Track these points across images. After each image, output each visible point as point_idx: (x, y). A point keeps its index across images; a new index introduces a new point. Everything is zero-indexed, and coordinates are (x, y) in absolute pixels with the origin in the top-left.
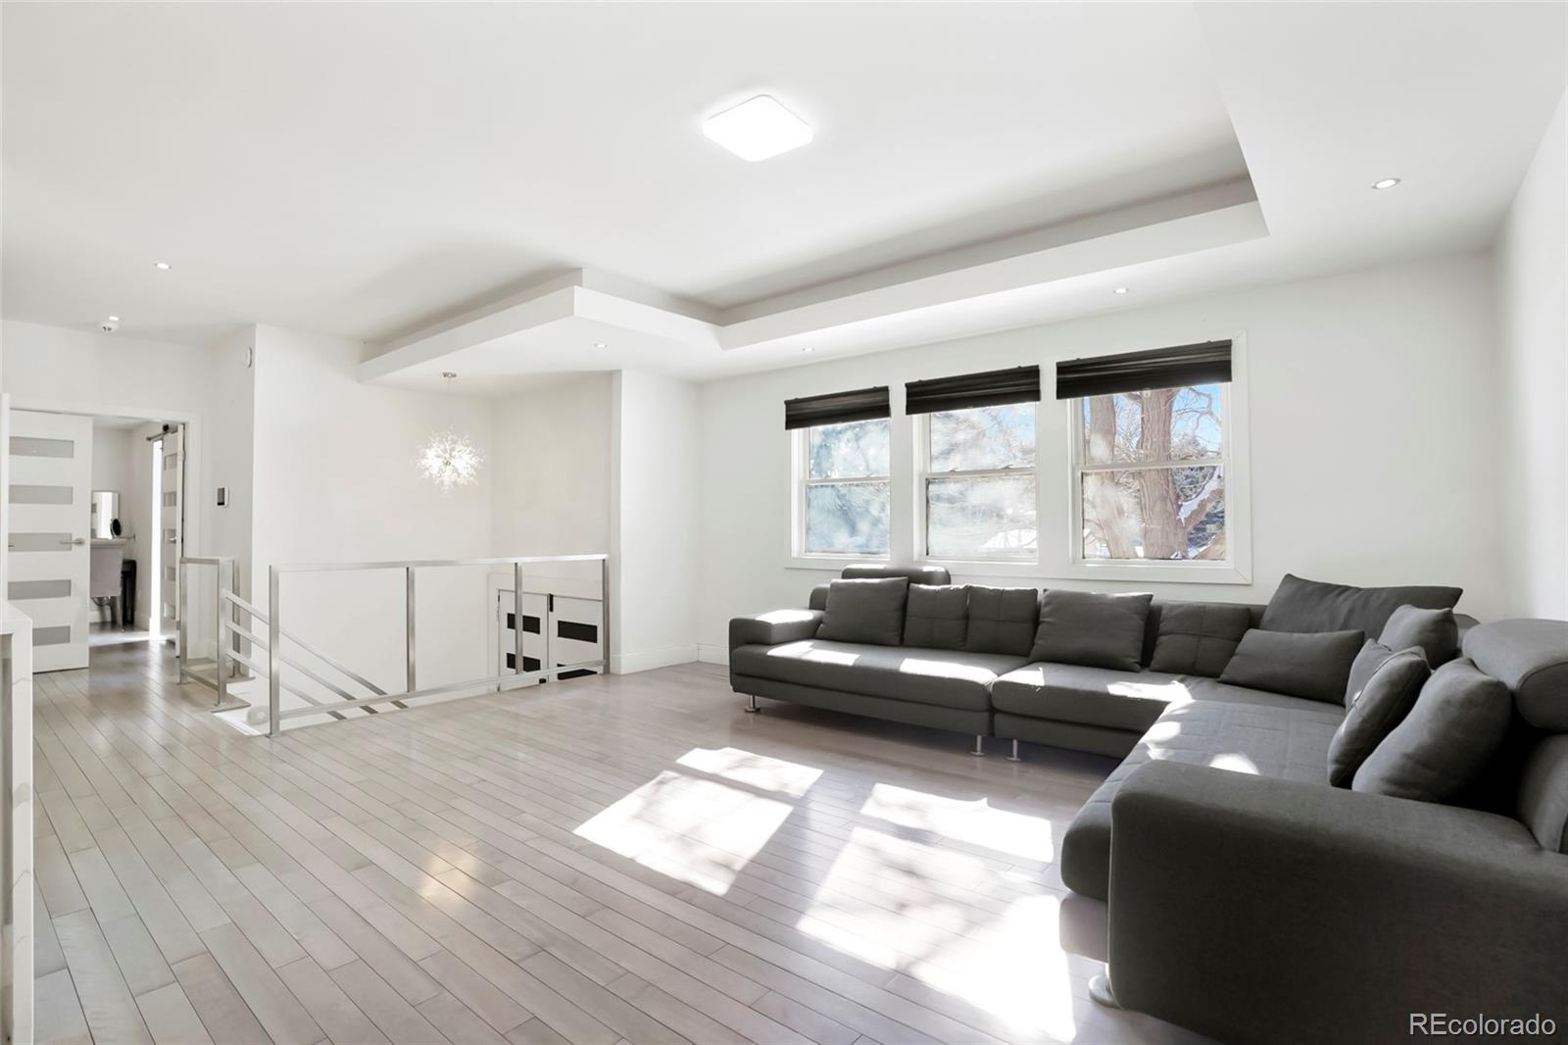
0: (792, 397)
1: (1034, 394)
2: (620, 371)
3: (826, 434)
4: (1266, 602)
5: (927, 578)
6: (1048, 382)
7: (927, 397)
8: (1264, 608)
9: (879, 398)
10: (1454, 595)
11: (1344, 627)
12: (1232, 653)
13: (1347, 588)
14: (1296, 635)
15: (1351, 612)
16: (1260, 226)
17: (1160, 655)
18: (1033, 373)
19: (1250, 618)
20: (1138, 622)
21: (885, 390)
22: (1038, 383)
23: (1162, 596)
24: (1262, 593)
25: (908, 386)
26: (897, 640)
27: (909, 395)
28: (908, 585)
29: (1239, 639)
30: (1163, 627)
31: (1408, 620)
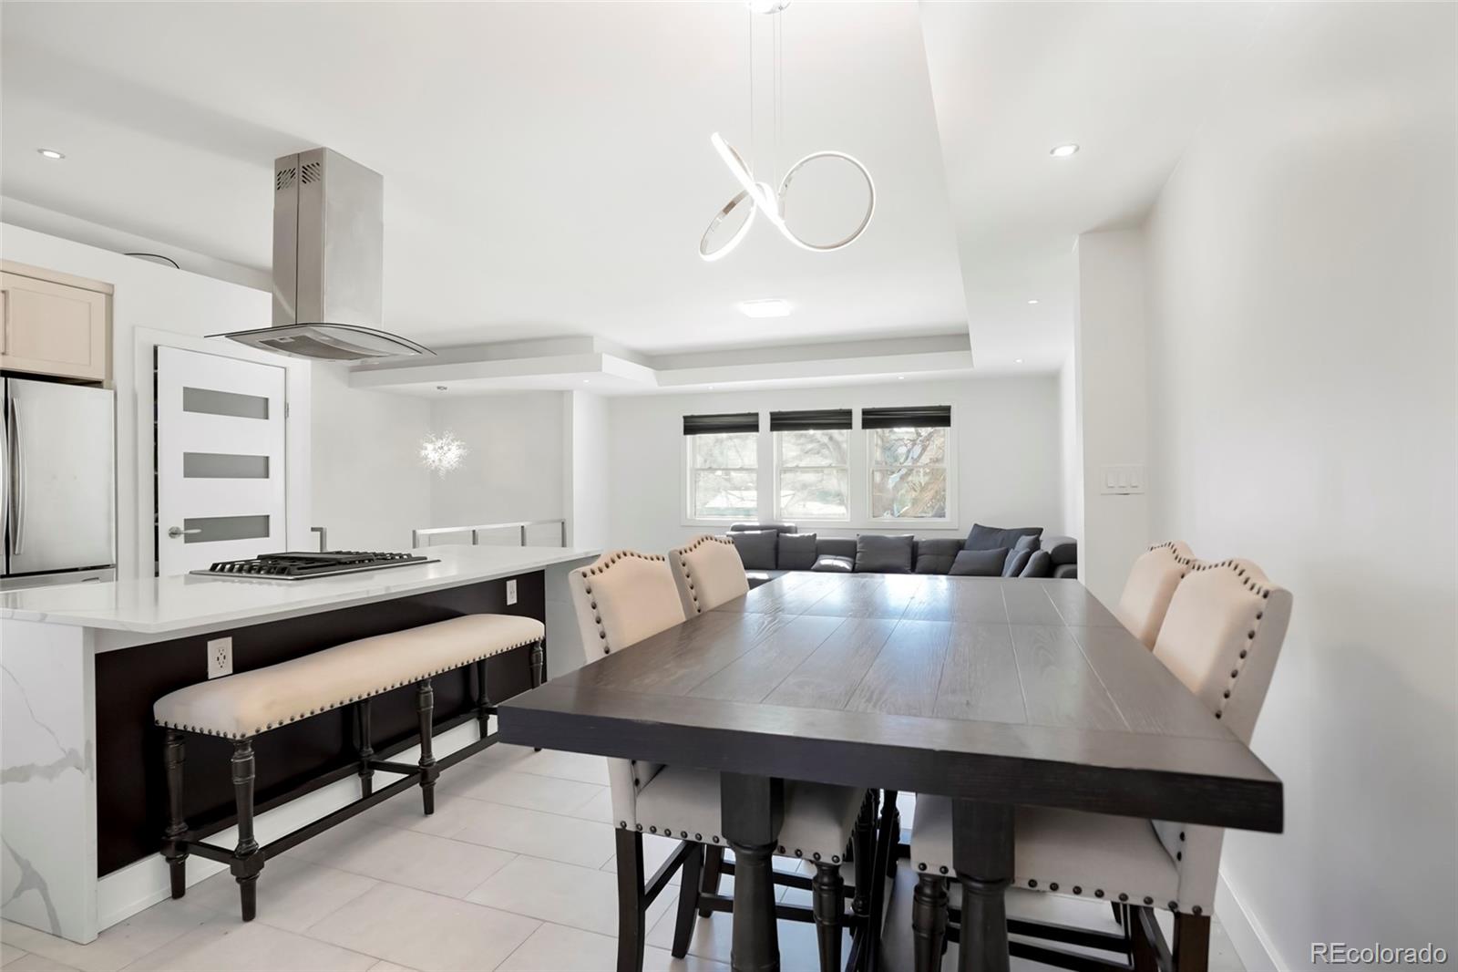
0: (689, 414)
1: (849, 426)
2: (571, 392)
3: (717, 441)
4: (966, 538)
5: (788, 530)
6: (857, 419)
7: (782, 422)
8: (965, 540)
9: (751, 420)
10: (1040, 531)
11: (1000, 547)
12: (953, 562)
13: (1001, 530)
14: (982, 552)
15: (1003, 539)
16: (971, 363)
17: (919, 565)
18: (849, 413)
19: (959, 545)
20: (909, 550)
21: (757, 415)
22: (851, 419)
23: (920, 537)
24: (964, 534)
25: (772, 414)
26: (774, 567)
27: (772, 419)
28: (778, 536)
29: (956, 556)
30: (920, 551)
31: (1025, 541)
